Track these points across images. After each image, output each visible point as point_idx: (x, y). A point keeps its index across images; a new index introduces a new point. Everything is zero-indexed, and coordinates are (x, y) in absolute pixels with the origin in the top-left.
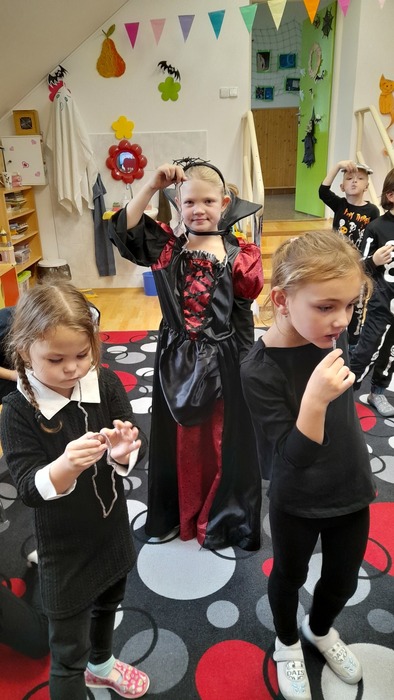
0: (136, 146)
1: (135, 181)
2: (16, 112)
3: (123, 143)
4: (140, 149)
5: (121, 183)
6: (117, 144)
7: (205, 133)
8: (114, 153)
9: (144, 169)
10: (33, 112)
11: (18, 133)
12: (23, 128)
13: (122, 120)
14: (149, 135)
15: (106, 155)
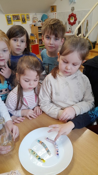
0: (75, 14)
1: (74, 25)
2: (51, 6)
4: (76, 16)
6: (71, 14)
10: (54, 6)
11: (51, 12)
14: (78, 11)
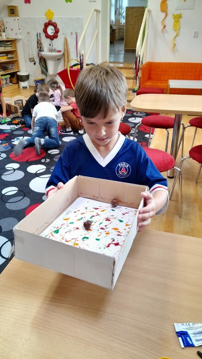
0: (55, 23)
1: (55, 39)
2: (9, 7)
3: (50, 21)
4: (56, 25)
5: (49, 40)
6: (47, 22)
7: (83, 18)
8: (46, 25)
9: (58, 34)
10: (15, 7)
11: (9, 16)
12: (11, 13)
13: (49, 11)
14: (60, 18)
15: (44, 27)
